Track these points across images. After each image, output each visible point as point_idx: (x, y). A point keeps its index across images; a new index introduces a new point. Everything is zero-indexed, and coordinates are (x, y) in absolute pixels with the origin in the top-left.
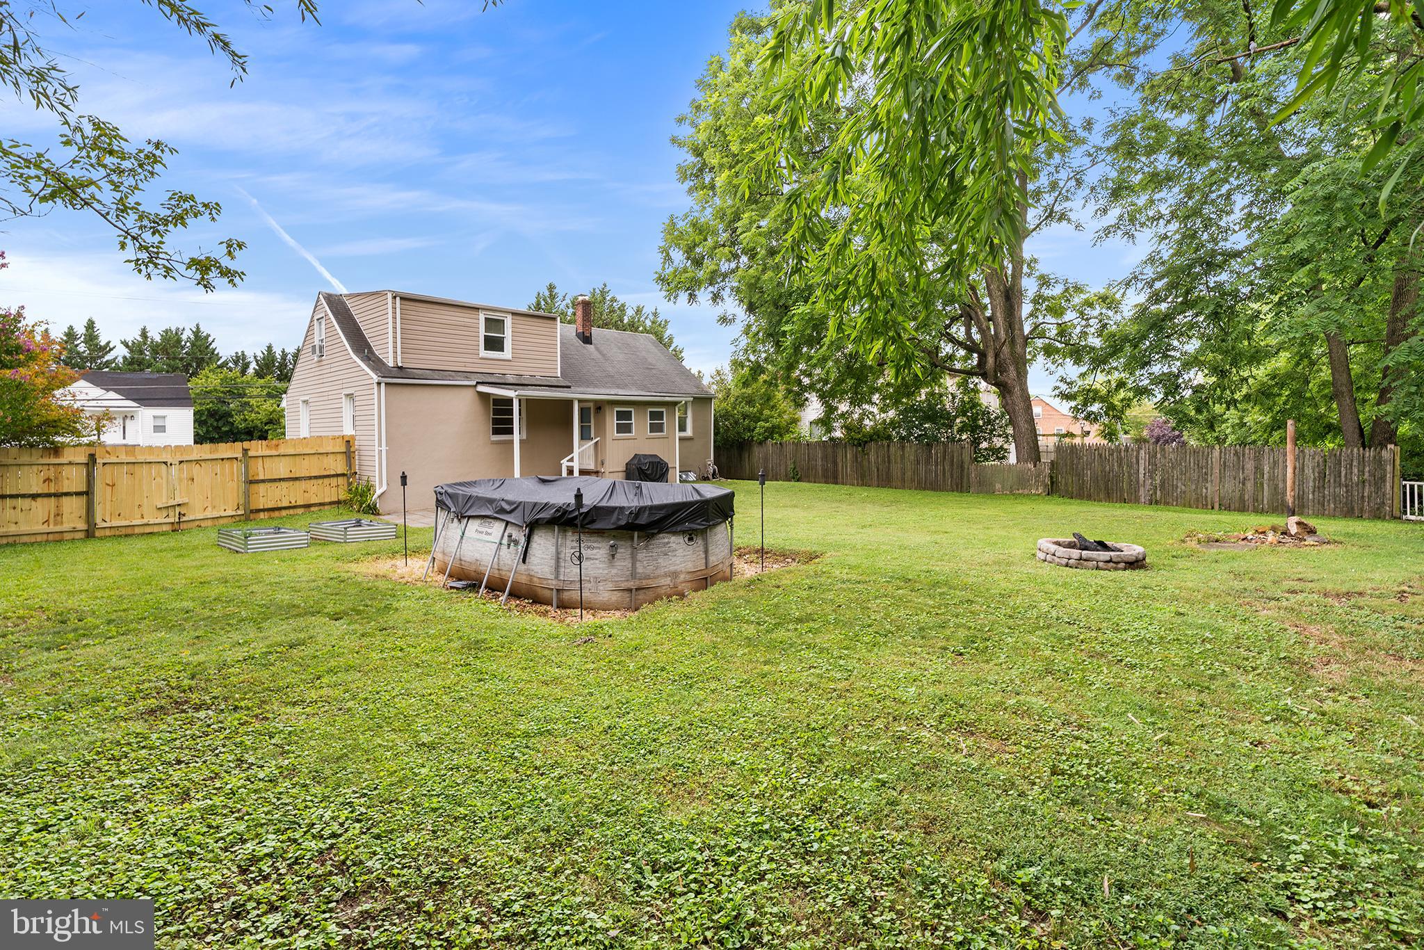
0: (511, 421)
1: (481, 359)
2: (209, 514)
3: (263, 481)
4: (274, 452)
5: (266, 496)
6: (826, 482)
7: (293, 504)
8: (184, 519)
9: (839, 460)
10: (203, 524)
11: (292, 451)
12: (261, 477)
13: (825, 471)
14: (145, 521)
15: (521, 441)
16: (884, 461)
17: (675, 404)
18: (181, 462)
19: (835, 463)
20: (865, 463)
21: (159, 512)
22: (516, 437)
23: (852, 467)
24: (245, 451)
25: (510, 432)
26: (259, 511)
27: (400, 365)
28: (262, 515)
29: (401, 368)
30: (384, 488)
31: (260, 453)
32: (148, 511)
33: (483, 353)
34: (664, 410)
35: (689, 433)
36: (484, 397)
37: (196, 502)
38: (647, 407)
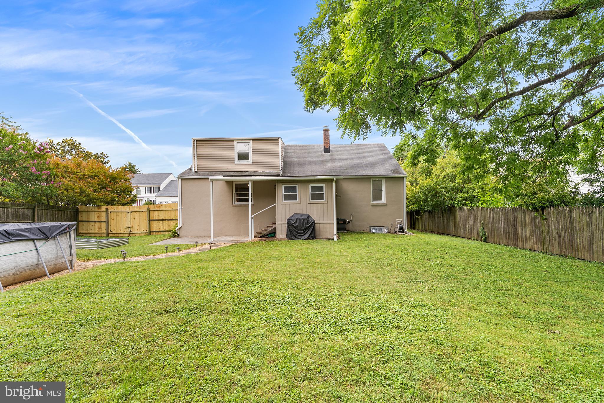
0: (247, 195)
1: (236, 164)
2: (138, 232)
3: (154, 220)
4: (158, 209)
5: (156, 226)
6: (508, 244)
7: (165, 230)
8: (131, 232)
9: (519, 224)
10: (137, 235)
11: (164, 209)
12: (154, 219)
13: (507, 233)
14: (121, 232)
15: (252, 205)
16: (565, 228)
17: (332, 180)
18: (131, 212)
19: (516, 228)
20: (545, 228)
21: (125, 229)
22: (250, 203)
23: (531, 232)
24: (148, 208)
25: (247, 200)
26: (154, 232)
27: (196, 170)
28: (155, 233)
29: (196, 172)
30: (181, 226)
31: (154, 209)
32: (122, 229)
33: (237, 161)
34: (324, 185)
35: (384, 201)
36: (229, 183)
37: (135, 227)
38: (308, 183)
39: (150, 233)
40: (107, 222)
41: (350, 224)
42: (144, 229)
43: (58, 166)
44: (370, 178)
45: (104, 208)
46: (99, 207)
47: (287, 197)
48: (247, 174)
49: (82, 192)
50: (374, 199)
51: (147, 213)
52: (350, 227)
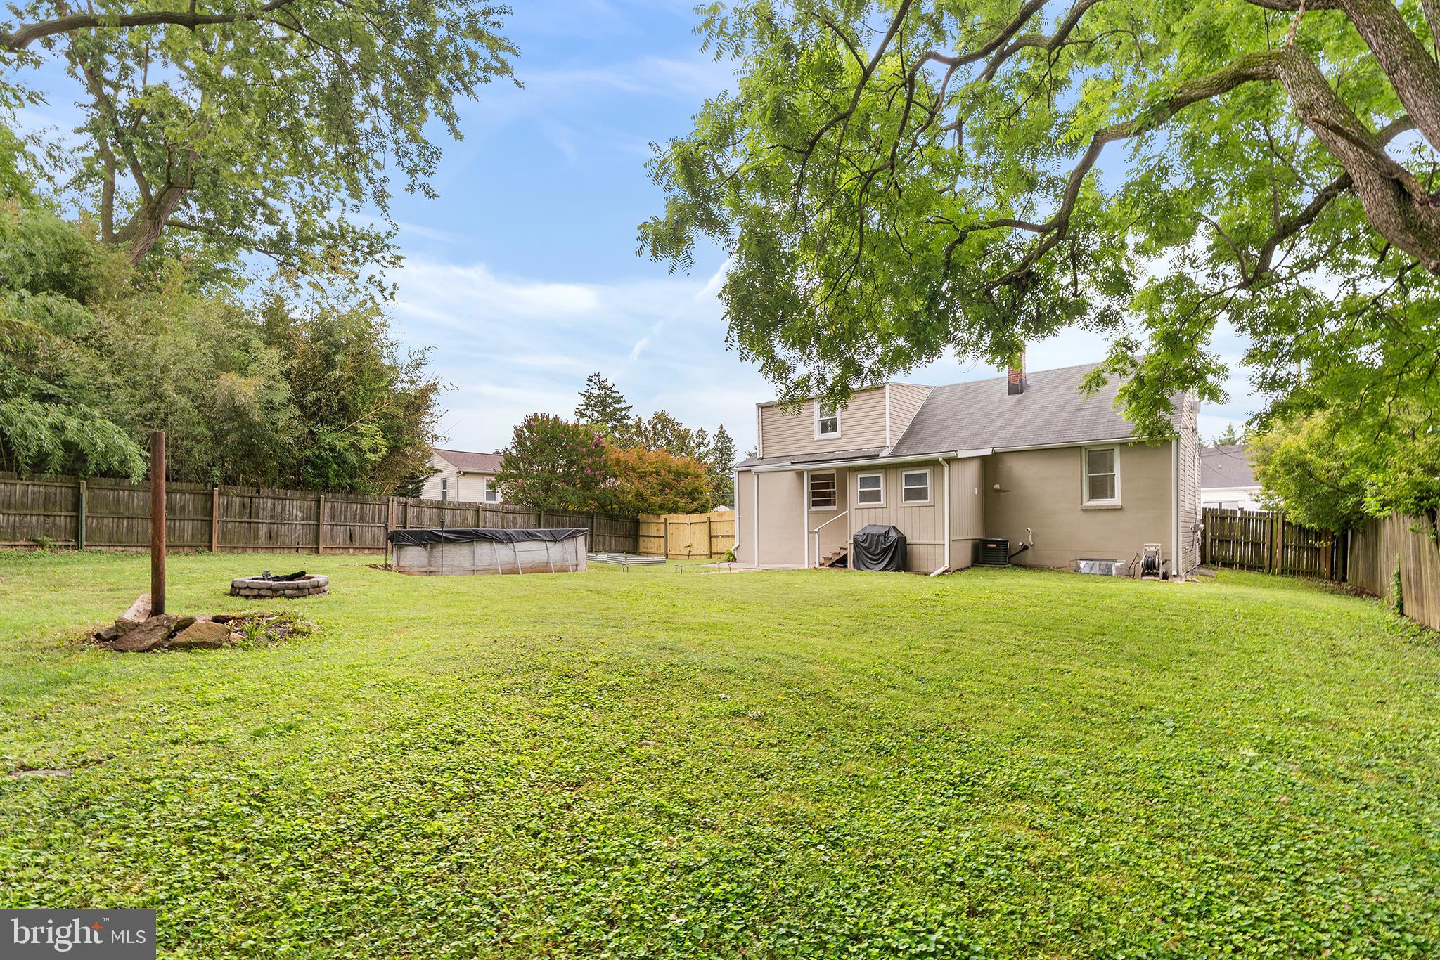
1: (815, 441)
2: (698, 552)
3: (716, 536)
4: (720, 519)
5: (718, 545)
7: (723, 551)
8: (691, 554)
10: (697, 557)
11: (727, 519)
12: (716, 534)
14: (680, 553)
17: (938, 462)
18: (691, 524)
21: (685, 548)
24: (709, 518)
26: (714, 554)
27: (761, 456)
28: (715, 557)
29: (761, 458)
31: (715, 519)
32: (682, 548)
33: (818, 436)
34: (927, 471)
35: (1116, 501)
36: (800, 474)
37: (695, 545)
38: (900, 470)
39: (711, 555)
40: (665, 537)
41: (1029, 552)
42: (706, 551)
43: (618, 462)
44: (1080, 447)
45: (663, 517)
46: (659, 515)
47: (864, 497)
48: (830, 456)
49: (640, 496)
50: (1094, 495)
51: (707, 524)
52: (1029, 557)
